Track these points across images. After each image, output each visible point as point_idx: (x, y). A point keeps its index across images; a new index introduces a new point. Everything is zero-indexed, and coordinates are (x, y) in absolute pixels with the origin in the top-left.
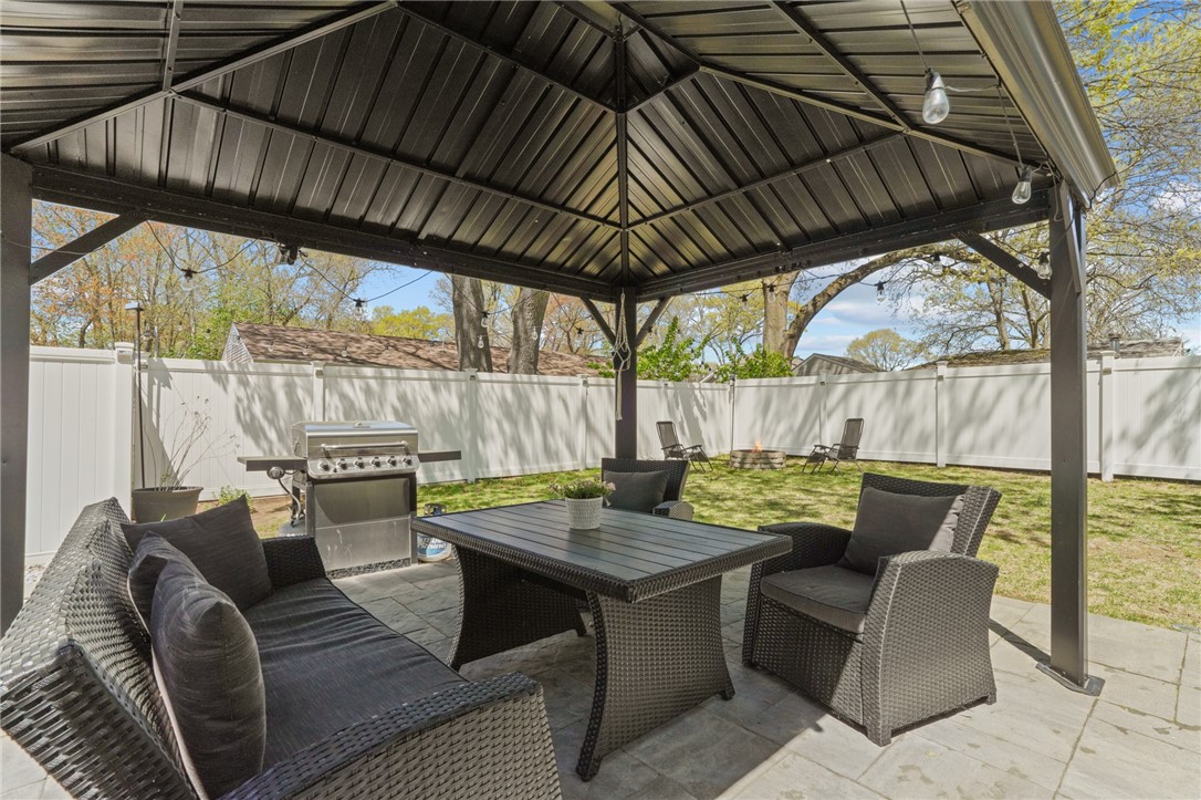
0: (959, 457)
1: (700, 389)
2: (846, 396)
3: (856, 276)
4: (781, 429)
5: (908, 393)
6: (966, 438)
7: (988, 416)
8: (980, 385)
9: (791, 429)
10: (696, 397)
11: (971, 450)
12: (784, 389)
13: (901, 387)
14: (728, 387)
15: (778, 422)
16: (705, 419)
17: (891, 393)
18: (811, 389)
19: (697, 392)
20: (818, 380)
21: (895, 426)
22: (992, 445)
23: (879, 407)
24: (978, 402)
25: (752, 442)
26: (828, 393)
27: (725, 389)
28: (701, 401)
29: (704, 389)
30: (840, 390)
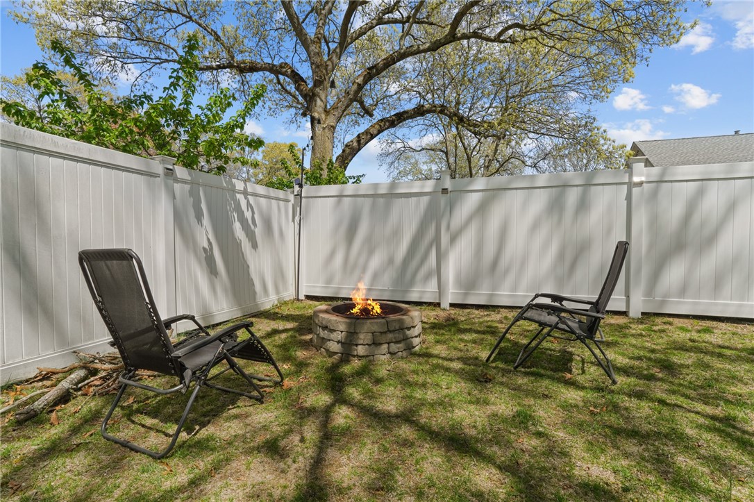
0: (663, 303)
1: (245, 193)
2: (482, 209)
3: (393, 121)
4: (376, 262)
5: (583, 205)
6: (674, 273)
7: (711, 240)
8: (700, 193)
9: (391, 261)
10: (238, 204)
11: (683, 291)
12: (381, 200)
13: (573, 196)
14: (291, 197)
15: (371, 252)
16: (255, 246)
17: (556, 206)
18: (425, 199)
19: (240, 197)
20: (436, 186)
21: (561, 256)
22: (717, 284)
23: (535, 226)
24: (696, 220)
25: (329, 281)
26: (451, 206)
27: (287, 201)
28: (248, 214)
29: (255, 195)
30: (472, 200)
